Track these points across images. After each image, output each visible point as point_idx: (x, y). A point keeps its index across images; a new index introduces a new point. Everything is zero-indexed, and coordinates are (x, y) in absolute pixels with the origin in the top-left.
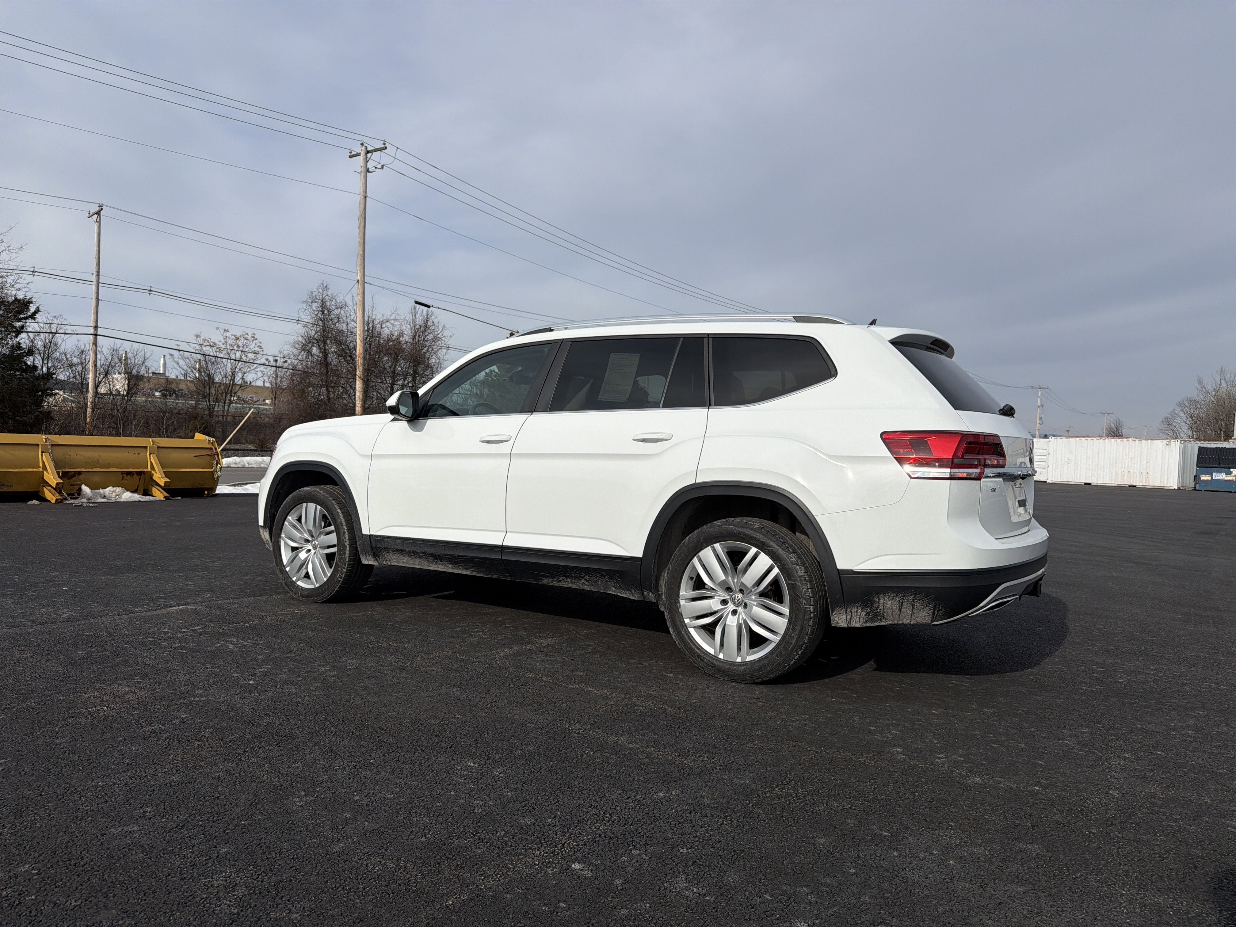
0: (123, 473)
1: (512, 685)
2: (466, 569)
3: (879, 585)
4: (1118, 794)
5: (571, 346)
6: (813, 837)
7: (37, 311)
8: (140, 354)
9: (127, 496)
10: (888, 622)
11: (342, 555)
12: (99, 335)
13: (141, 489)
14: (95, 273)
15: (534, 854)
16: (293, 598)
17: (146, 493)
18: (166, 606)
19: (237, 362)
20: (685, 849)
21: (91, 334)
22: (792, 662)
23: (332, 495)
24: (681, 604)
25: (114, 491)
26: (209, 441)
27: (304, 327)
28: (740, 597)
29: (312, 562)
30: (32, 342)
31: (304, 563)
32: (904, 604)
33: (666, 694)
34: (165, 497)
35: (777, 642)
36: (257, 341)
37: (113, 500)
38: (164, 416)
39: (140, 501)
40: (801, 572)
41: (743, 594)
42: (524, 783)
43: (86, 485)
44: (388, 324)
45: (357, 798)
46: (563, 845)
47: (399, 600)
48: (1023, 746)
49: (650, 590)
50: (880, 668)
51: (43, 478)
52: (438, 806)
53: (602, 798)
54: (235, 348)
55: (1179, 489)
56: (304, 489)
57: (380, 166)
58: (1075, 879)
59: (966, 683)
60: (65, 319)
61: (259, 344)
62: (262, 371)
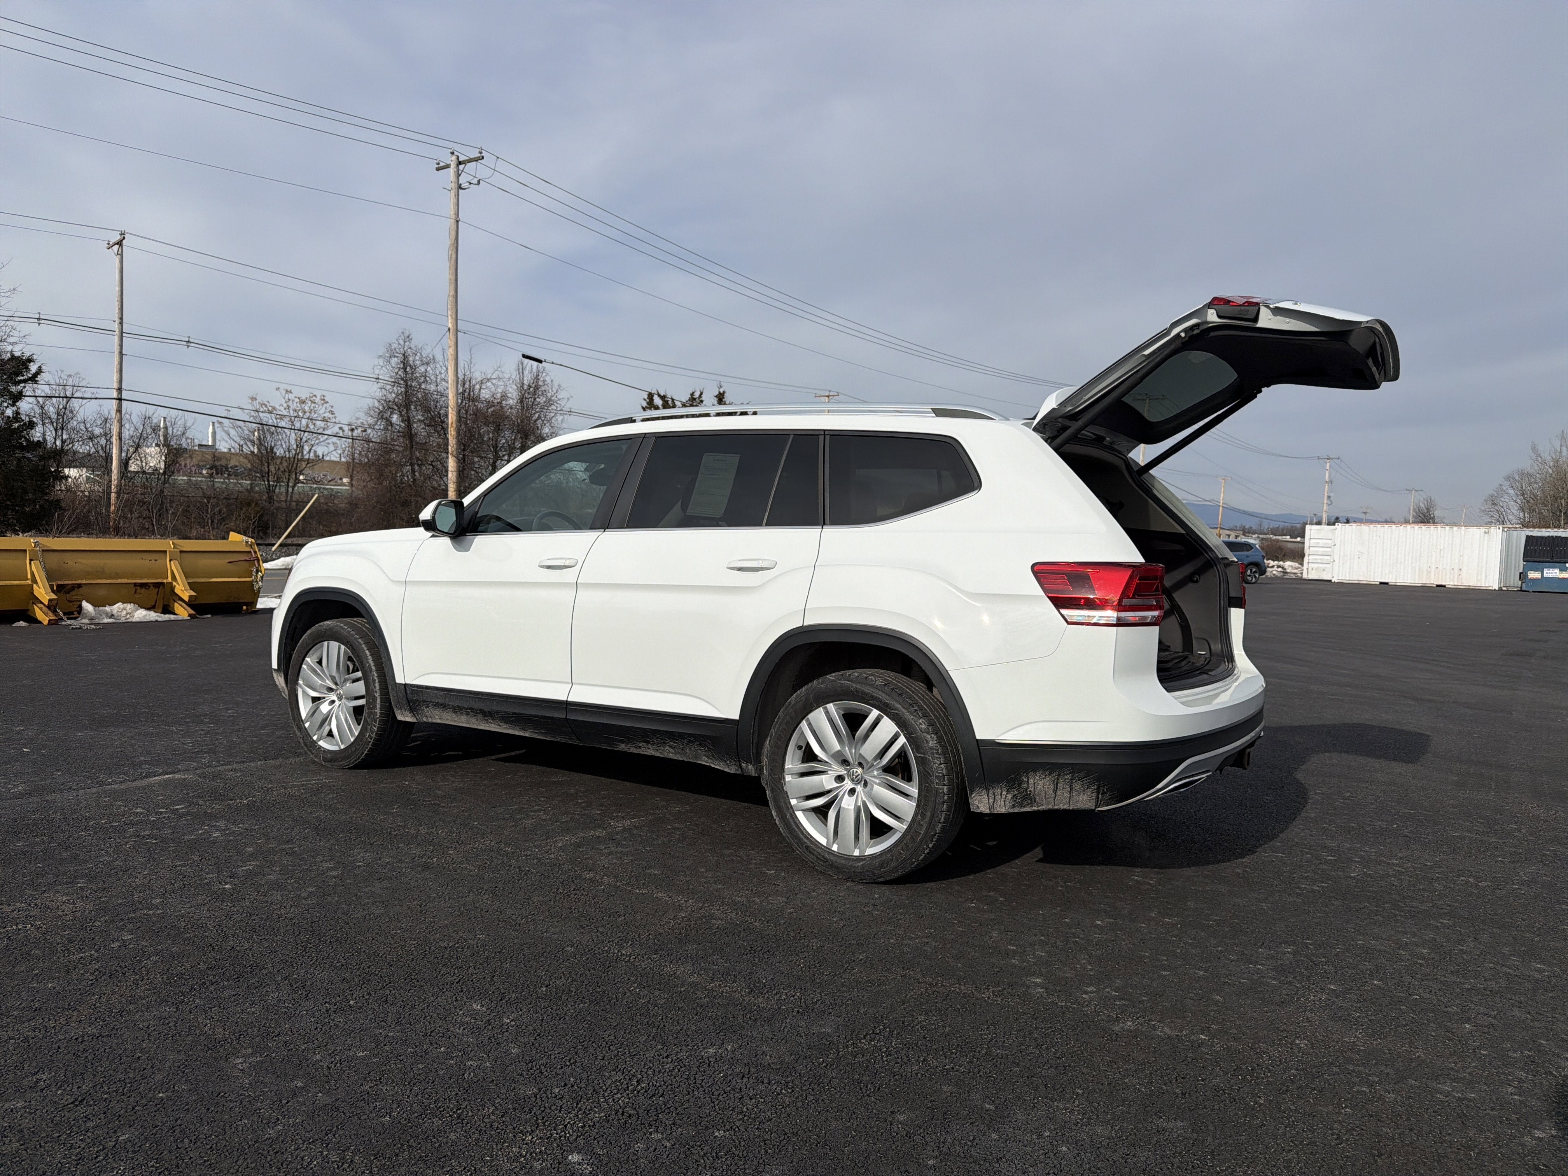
0: (135, 584)
1: (560, 890)
2: (524, 729)
3: (1028, 760)
4: (1306, 1045)
5: (655, 441)
6: (893, 1113)
7: (39, 371)
8: (179, 423)
9: (141, 615)
10: (1040, 808)
11: (372, 709)
12: (124, 400)
13: (160, 605)
14: (118, 321)
15: (524, 1140)
16: (314, 762)
17: (167, 610)
18: (149, 775)
19: (302, 433)
20: (721, 1132)
21: (114, 399)
22: (921, 858)
23: (359, 631)
24: (787, 780)
25: (124, 609)
26: (247, 542)
27: (381, 388)
28: (859, 772)
29: (336, 717)
30: (42, 408)
31: (326, 719)
32: (1059, 785)
33: (757, 900)
34: (190, 615)
35: (903, 832)
36: (327, 405)
37: (123, 620)
38: (208, 502)
39: (157, 621)
40: (932, 742)
41: (863, 768)
42: (538, 1035)
43: (88, 602)
44: (489, 384)
45: (318, 1057)
46: (566, 1126)
47: (449, 765)
48: (1201, 973)
49: (749, 762)
50: (1047, 859)
51: (33, 593)
52: (419, 1069)
53: (632, 1057)
54: (301, 414)
55: (1500, 589)
56: (325, 623)
57: (475, 181)
58: (1218, 1173)
59: (1151, 879)
60: (83, 379)
61: (330, 409)
62: (334, 443)
